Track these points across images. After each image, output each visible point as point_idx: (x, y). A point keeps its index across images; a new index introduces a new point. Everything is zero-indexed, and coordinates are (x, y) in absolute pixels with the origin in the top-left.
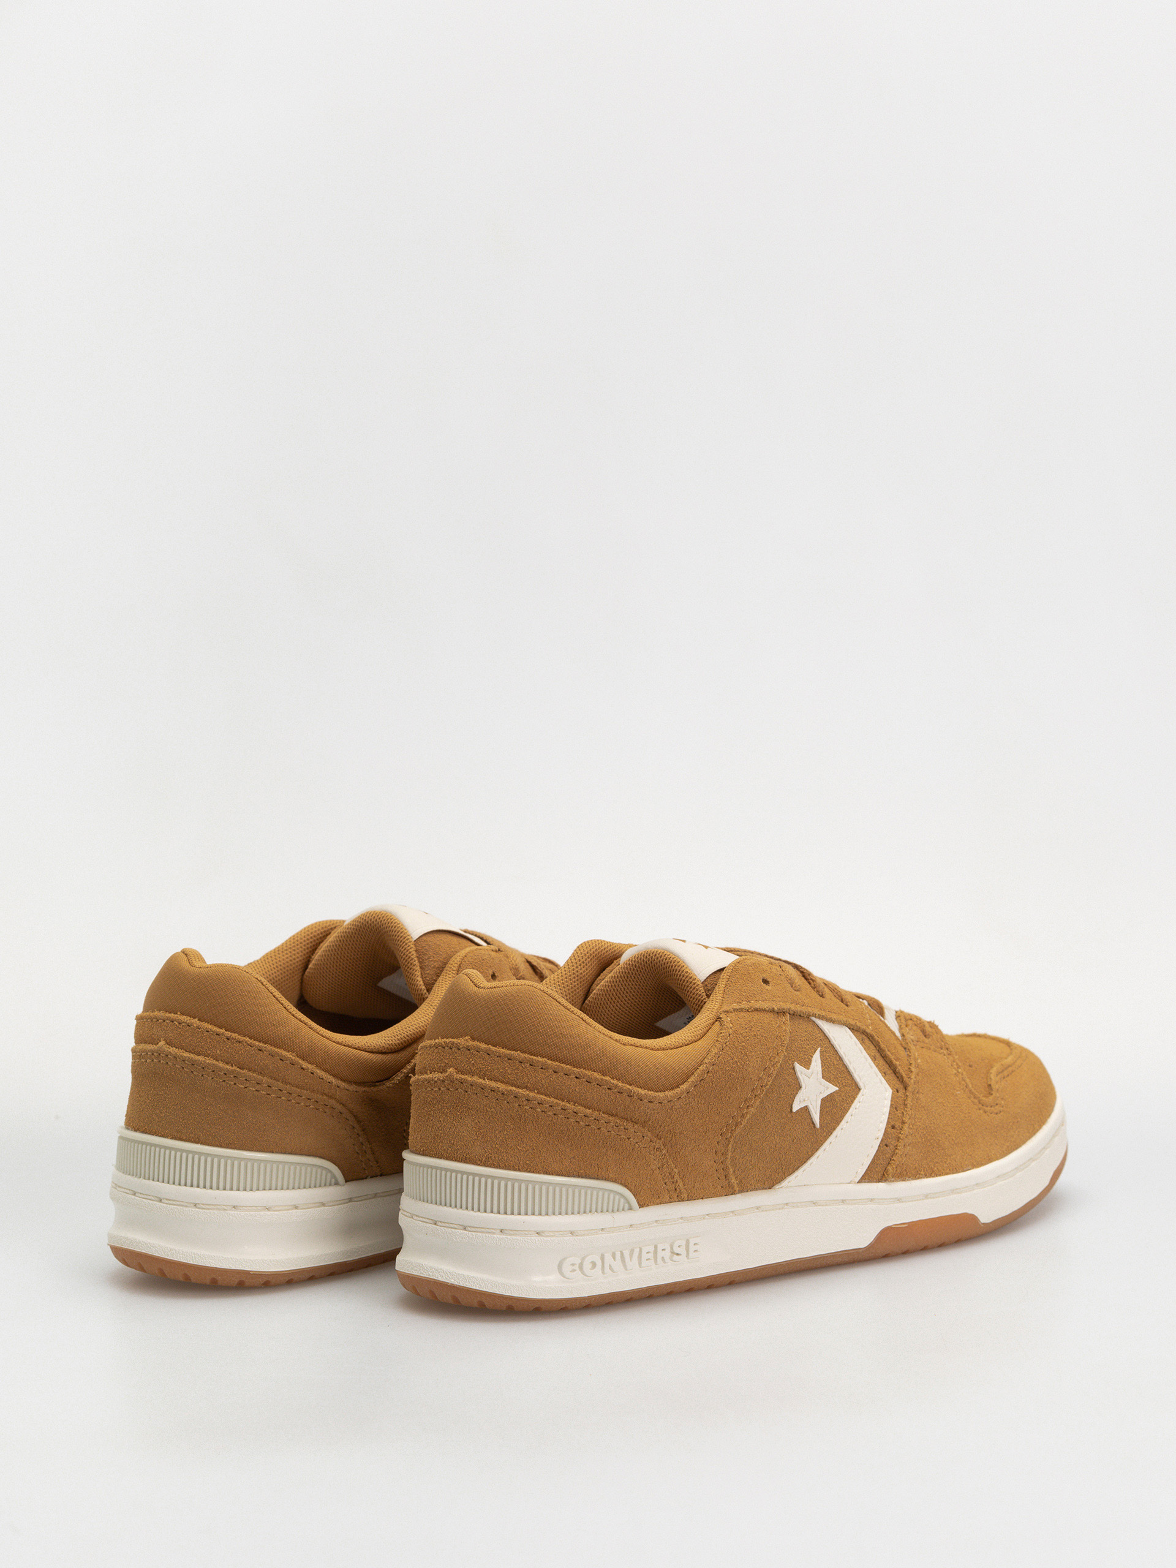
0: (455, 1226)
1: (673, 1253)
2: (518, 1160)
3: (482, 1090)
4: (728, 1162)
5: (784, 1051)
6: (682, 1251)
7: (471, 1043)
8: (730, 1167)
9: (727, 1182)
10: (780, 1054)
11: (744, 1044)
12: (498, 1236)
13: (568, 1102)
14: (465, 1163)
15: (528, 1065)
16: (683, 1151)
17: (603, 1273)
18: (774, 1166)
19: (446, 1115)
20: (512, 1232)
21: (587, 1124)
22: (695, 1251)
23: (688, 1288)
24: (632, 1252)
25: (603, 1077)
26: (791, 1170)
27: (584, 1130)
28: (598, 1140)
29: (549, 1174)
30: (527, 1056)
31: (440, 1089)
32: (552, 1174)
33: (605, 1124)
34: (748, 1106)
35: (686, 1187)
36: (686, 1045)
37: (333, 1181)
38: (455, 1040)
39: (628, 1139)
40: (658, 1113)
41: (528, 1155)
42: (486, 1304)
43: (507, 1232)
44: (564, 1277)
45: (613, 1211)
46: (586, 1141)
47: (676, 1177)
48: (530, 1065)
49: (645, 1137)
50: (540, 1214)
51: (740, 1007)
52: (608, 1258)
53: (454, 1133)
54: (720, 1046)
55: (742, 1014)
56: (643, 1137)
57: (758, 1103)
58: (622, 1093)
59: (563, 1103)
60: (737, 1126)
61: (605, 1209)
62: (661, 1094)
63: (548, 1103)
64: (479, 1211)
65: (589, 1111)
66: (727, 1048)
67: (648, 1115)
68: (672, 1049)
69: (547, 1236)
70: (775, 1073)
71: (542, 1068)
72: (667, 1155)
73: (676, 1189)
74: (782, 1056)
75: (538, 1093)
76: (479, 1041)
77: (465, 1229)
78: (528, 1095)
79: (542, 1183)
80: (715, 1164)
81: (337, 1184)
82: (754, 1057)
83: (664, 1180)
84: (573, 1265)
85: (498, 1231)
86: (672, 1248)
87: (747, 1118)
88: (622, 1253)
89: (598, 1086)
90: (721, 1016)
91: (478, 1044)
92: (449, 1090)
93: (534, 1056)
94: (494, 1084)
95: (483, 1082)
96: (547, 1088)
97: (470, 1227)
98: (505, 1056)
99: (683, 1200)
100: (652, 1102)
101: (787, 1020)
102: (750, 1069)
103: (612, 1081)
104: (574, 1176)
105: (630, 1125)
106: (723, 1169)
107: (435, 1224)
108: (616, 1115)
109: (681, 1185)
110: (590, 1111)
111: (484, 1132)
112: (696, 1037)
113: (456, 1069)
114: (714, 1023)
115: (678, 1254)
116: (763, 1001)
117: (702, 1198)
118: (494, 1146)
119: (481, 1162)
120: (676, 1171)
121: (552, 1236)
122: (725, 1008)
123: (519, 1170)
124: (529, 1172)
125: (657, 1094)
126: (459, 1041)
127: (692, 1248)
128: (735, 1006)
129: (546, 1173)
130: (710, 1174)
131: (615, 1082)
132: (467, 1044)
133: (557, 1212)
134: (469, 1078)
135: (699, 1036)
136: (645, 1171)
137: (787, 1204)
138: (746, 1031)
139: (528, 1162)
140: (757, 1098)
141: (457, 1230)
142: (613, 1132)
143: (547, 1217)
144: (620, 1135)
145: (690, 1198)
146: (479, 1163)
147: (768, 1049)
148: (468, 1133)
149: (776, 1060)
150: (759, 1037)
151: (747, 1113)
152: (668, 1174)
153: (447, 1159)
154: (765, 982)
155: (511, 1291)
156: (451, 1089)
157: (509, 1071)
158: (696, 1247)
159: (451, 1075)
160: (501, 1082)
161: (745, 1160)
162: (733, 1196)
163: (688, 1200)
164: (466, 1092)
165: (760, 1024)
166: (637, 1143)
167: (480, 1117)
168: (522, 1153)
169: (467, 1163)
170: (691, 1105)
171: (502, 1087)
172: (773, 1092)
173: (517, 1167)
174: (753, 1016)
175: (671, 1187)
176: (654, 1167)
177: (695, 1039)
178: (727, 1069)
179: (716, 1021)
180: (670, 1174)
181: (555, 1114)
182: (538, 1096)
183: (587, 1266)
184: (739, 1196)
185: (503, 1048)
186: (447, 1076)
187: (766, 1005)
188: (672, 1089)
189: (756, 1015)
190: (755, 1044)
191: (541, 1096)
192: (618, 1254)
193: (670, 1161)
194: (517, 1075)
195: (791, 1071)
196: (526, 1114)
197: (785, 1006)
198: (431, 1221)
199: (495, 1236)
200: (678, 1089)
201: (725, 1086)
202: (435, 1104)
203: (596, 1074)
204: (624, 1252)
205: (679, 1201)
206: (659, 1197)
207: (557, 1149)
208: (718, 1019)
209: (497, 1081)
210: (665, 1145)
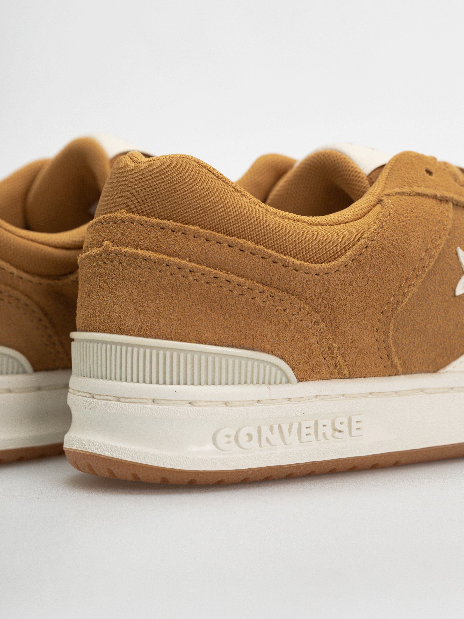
0: (110, 398)
1: (335, 430)
2: (170, 329)
3: (134, 260)
4: (390, 340)
5: (447, 234)
6: (344, 428)
7: (126, 215)
8: (392, 347)
9: (390, 361)
10: (442, 237)
11: (405, 223)
12: (150, 406)
13: (221, 270)
14: (119, 334)
15: (180, 234)
16: (343, 326)
17: (260, 445)
18: (438, 350)
19: (103, 289)
20: (163, 402)
21: (241, 293)
22: (358, 429)
23: (351, 466)
24: (291, 426)
25: (256, 246)
26: (455, 355)
27: (237, 299)
28: (252, 311)
29: (202, 343)
30: (179, 224)
31: (98, 264)
32: (205, 344)
33: (259, 294)
34: (409, 286)
35: (346, 363)
36: (345, 223)
37: (21, 370)
38: (112, 215)
39: (284, 310)
40: (315, 285)
41: (180, 324)
42: (140, 476)
43: (158, 402)
44: (218, 448)
45: (269, 383)
46: (240, 310)
47: (336, 351)
48: (183, 233)
49: (302, 310)
50: (193, 384)
51: (401, 191)
52: (265, 431)
53: (109, 305)
54: (380, 223)
55: (404, 197)
56: (300, 309)
57: (419, 283)
58: (276, 262)
59: (216, 271)
60: (398, 304)
61: (261, 381)
62: (318, 266)
63: (200, 270)
64: (132, 381)
65: (241, 280)
66: (387, 226)
67: (304, 287)
68: (331, 225)
69: (201, 406)
70: (437, 255)
71: (194, 237)
72: (325, 329)
73: (336, 365)
74: (444, 239)
75: (190, 261)
76: (134, 213)
77: (119, 400)
78: (179, 262)
79: (194, 352)
80: (376, 343)
81: (24, 372)
82: (416, 237)
83: (323, 355)
84: (228, 436)
85: (151, 401)
86: (333, 424)
87: (408, 297)
88: (280, 427)
89: (252, 255)
90: (383, 199)
91: (133, 215)
92: (105, 263)
93: (187, 224)
94: (146, 253)
95: (136, 251)
96: (199, 256)
97: (123, 398)
98: (158, 225)
99: (344, 377)
100: (308, 273)
101: (450, 208)
102: (411, 248)
103: (266, 250)
104: (228, 346)
105: (285, 296)
106: (385, 348)
107: (93, 398)
108: (271, 285)
109: (341, 361)
110: (244, 279)
111: (137, 302)
112: (357, 216)
113: (112, 242)
114: (374, 206)
115: (340, 431)
116: (426, 187)
117: (365, 377)
118: (146, 315)
119: (134, 333)
120: (336, 346)
121: (205, 406)
122: (387, 192)
123: (171, 339)
124: (181, 341)
125: (314, 265)
126: (115, 214)
127: (355, 426)
128: (397, 190)
129: (199, 342)
130: (372, 352)
131: (269, 251)
132: (123, 216)
133: (210, 381)
134: (123, 249)
135: (359, 215)
136: (303, 344)
137: (452, 388)
138: (408, 212)
139: (180, 331)
140: (418, 278)
141: (111, 402)
142: (268, 303)
143: (199, 387)
144: (276, 306)
145: (351, 376)
146: (132, 333)
147: (430, 231)
148: (123, 305)
149: (438, 242)
150: (420, 218)
151: (408, 292)
152: (327, 349)
153: (104, 331)
154: (429, 172)
155: (164, 463)
156: (107, 262)
157: (161, 240)
158: (358, 425)
159: (107, 247)
160: (154, 251)
161: (409, 341)
162: (397, 377)
163: (349, 378)
164: (121, 263)
165: (422, 207)
166: (293, 315)
167: (134, 287)
168: (174, 322)
169: (121, 334)
170: (349, 278)
171: (154, 255)
172: (435, 274)
173: (169, 336)
174: (415, 200)
175: (331, 362)
176: (312, 341)
177: (355, 218)
178: (387, 245)
179: (378, 204)
180: (329, 349)
181: (207, 283)
182: (190, 264)
183: (243, 439)
184: (402, 377)
185: (156, 218)
186: (103, 249)
187: (428, 191)
188: (329, 262)
189: (418, 199)
190: (417, 224)
191: (193, 264)
192: (276, 428)
193: (329, 336)
194: (169, 244)
195: (454, 256)
196: (178, 283)
197: (448, 194)
198: (89, 395)
199: (147, 406)
200: (335, 262)
201: (385, 263)
202: (94, 279)
203: (249, 243)
204: (282, 425)
205: (341, 378)
206: (319, 372)
207: (210, 318)
208: (380, 201)
209: (150, 250)
210: (323, 319)
